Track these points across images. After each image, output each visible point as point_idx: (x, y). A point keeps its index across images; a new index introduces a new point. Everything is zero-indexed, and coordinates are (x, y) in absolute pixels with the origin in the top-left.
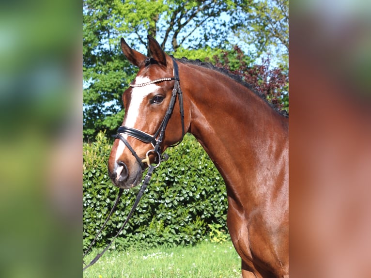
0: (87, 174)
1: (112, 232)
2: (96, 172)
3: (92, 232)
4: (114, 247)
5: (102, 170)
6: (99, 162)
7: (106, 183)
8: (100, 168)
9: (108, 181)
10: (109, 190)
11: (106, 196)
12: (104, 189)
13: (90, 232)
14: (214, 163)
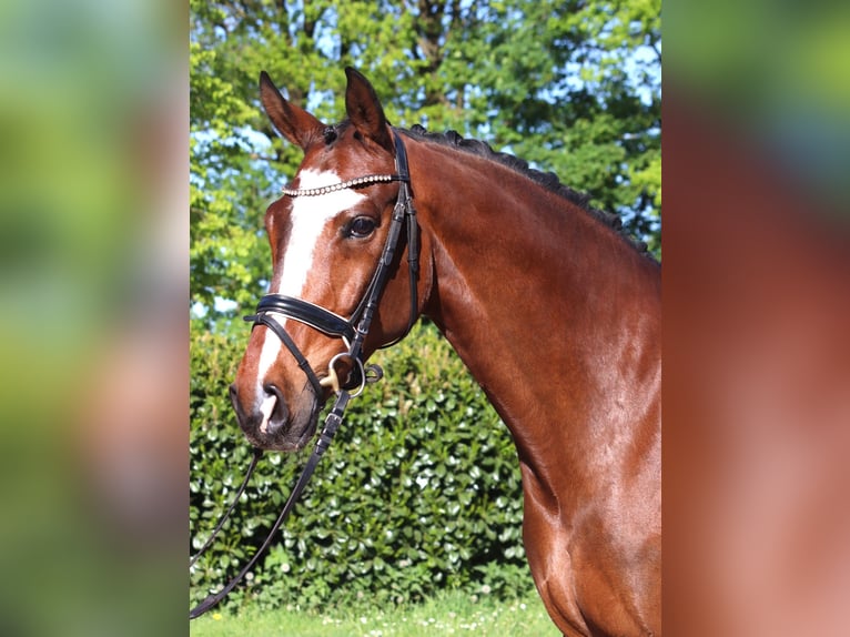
0: (423, 404)
1: (487, 551)
2: (446, 400)
3: (436, 550)
4: (486, 589)
5: (463, 394)
6: (455, 375)
7: (472, 428)
8: (456, 390)
9: (478, 424)
10: (479, 445)
11: (470, 461)
12: (467, 442)
13: (429, 549)
14: (484, 389)
